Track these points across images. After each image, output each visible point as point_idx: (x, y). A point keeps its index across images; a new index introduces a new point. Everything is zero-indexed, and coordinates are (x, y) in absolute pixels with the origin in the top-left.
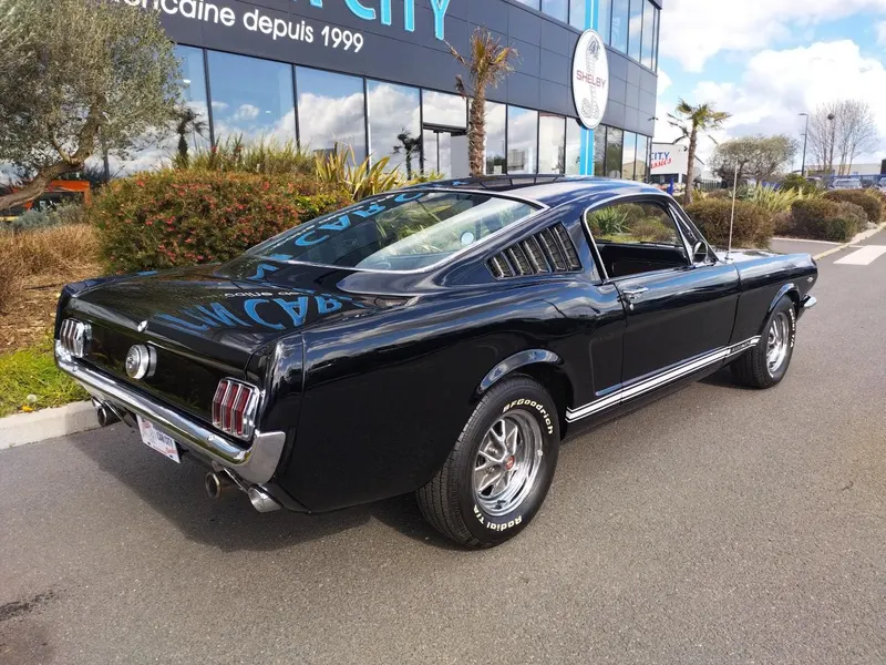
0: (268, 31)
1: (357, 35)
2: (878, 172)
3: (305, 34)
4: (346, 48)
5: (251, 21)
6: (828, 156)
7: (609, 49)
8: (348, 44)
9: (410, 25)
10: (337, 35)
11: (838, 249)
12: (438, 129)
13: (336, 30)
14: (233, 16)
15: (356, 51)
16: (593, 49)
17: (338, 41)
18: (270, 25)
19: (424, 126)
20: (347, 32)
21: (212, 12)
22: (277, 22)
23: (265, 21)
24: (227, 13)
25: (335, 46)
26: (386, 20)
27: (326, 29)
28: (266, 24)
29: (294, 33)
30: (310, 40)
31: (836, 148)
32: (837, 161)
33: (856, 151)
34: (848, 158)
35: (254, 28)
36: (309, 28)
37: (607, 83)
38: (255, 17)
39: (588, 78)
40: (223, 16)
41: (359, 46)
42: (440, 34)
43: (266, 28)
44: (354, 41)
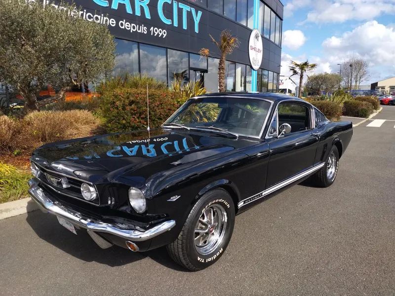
0: (129, 29)
1: (164, 31)
2: (370, 89)
3: (144, 30)
4: (160, 36)
5: (122, 24)
6: (350, 82)
7: (263, 37)
8: (161, 34)
9: (185, 27)
10: (156, 31)
11: (365, 121)
12: (196, 70)
13: (156, 28)
14: (115, 22)
15: (164, 37)
16: (257, 37)
17: (156, 33)
18: (130, 26)
19: (190, 69)
20: (160, 29)
21: (107, 21)
22: (132, 25)
23: (128, 25)
24: (112, 21)
25: (155, 35)
26: (176, 24)
27: (152, 28)
28: (128, 26)
29: (139, 30)
30: (146, 33)
31: (353, 79)
32: (354, 84)
33: (361, 80)
34: (358, 83)
35: (123, 27)
36: (145, 27)
37: (262, 51)
38: (124, 23)
39: (254, 49)
40: (111, 22)
41: (165, 35)
42: (197, 31)
43: (128, 27)
44: (163, 33)
